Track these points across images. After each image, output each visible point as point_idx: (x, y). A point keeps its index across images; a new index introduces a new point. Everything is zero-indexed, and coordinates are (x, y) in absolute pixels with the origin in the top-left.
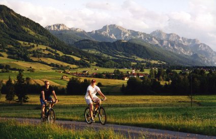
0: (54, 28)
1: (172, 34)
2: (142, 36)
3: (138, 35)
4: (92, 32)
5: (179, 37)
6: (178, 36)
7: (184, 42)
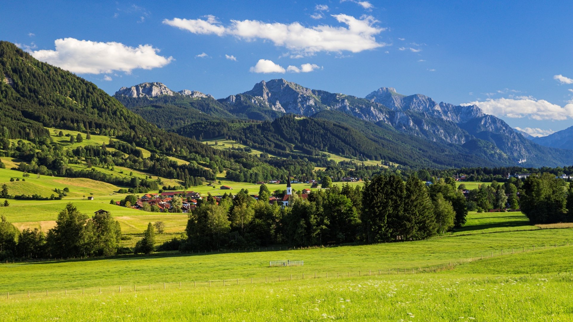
0: (138, 94)
1: (415, 96)
2: (347, 103)
3: (337, 101)
4: (229, 98)
5: (433, 104)
6: (430, 99)
7: (445, 113)
